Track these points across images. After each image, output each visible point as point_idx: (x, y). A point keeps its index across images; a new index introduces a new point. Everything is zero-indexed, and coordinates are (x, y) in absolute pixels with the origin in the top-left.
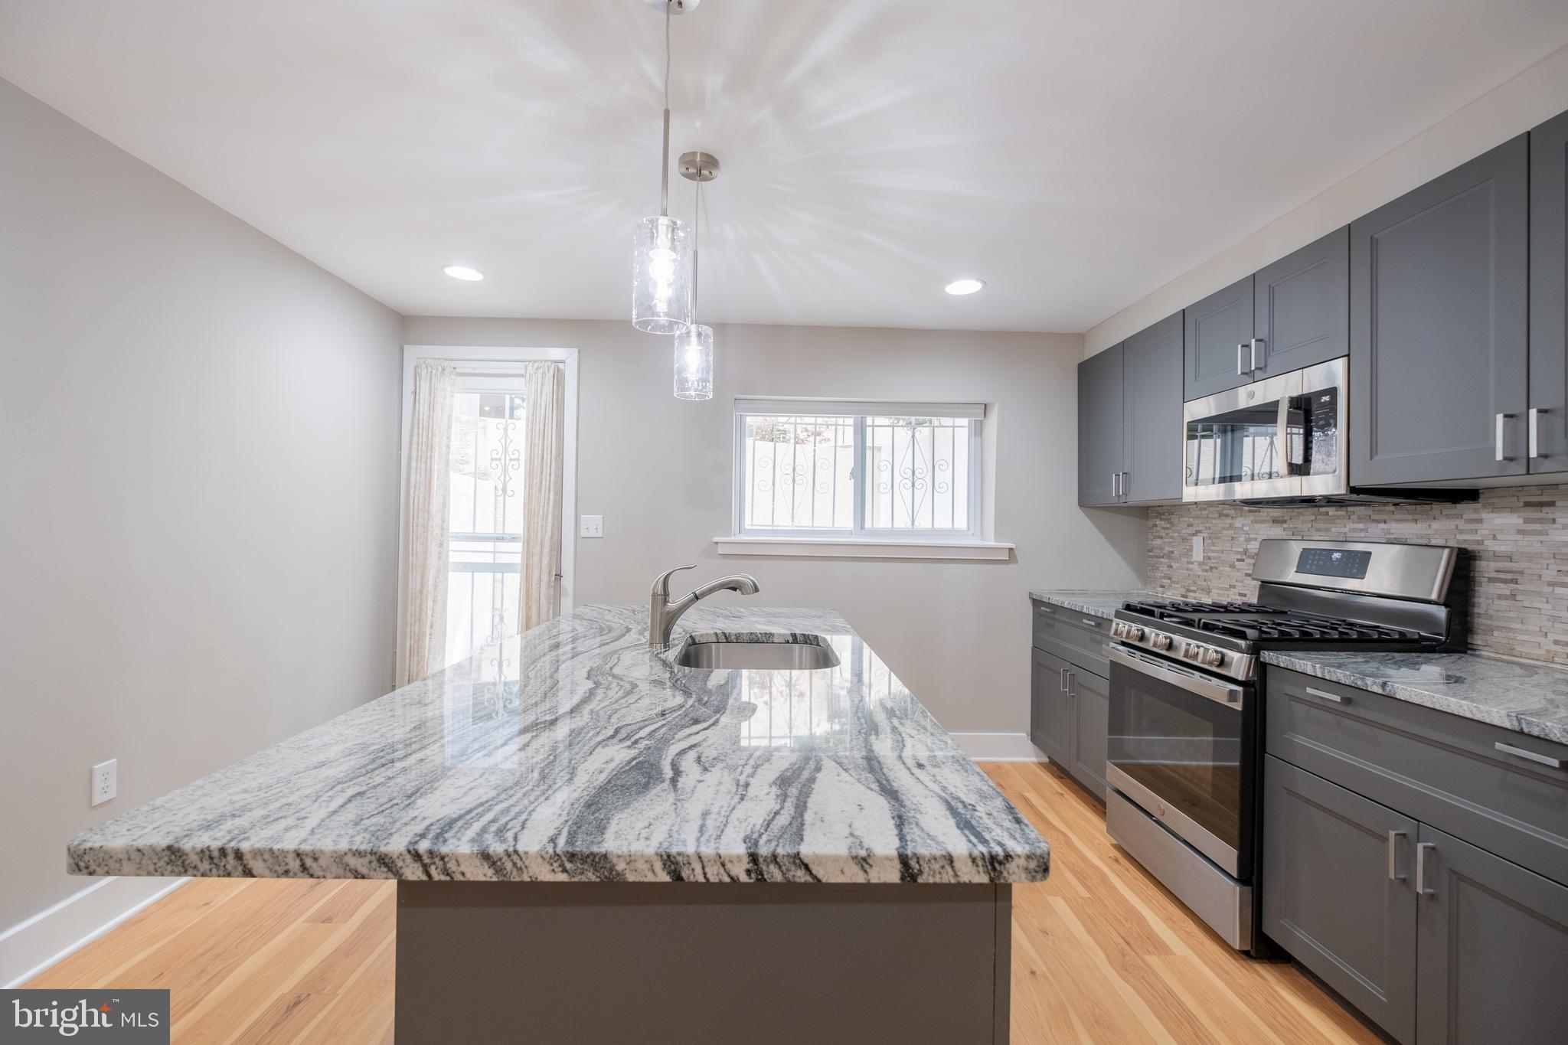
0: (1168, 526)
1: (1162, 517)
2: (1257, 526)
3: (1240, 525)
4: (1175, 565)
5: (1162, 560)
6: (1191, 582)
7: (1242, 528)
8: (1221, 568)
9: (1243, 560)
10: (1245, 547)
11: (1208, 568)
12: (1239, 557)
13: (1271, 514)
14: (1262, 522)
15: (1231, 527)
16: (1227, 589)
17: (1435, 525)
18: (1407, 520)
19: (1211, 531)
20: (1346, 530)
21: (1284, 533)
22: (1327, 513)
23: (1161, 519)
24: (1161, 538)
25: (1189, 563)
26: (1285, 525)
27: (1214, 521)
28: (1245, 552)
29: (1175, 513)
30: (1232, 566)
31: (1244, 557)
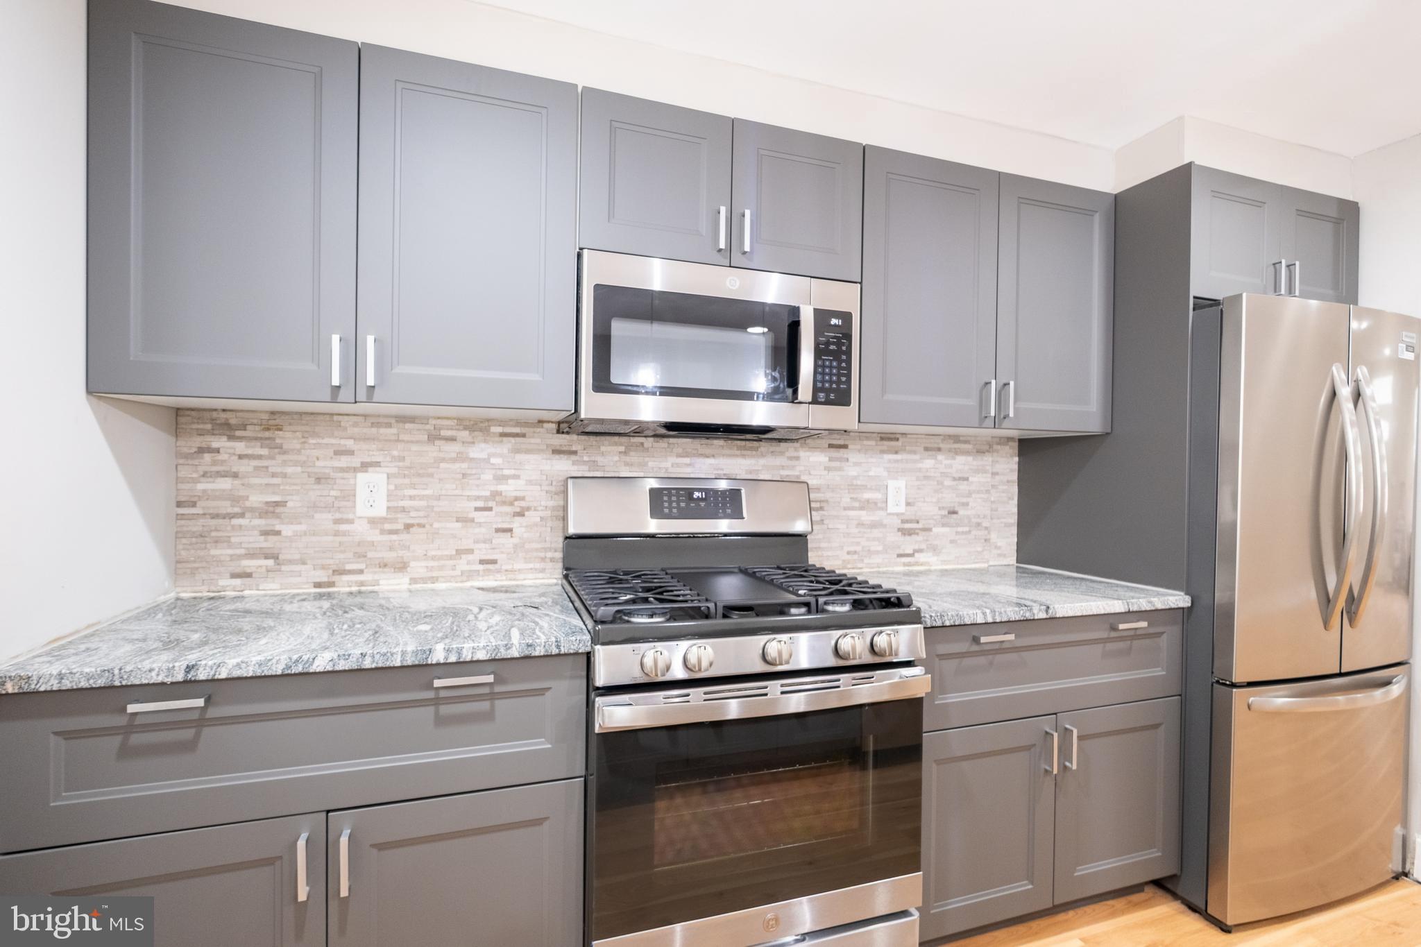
0: (265, 452)
1: (238, 433)
2: (519, 457)
3: (483, 455)
4: (287, 530)
5: (235, 521)
6: (350, 555)
7: (487, 461)
8: (436, 525)
9: (490, 509)
10: (493, 488)
11: (400, 526)
12: (480, 504)
13: (549, 442)
14: (528, 451)
15: (461, 457)
16: (451, 558)
17: (762, 461)
18: (737, 456)
19: (407, 463)
20: (668, 464)
21: (576, 468)
22: (642, 444)
23: (231, 438)
24: (235, 476)
25: (337, 522)
26: (574, 457)
27: (415, 448)
28: (495, 494)
29: (285, 428)
30: (465, 520)
31: (490, 504)
